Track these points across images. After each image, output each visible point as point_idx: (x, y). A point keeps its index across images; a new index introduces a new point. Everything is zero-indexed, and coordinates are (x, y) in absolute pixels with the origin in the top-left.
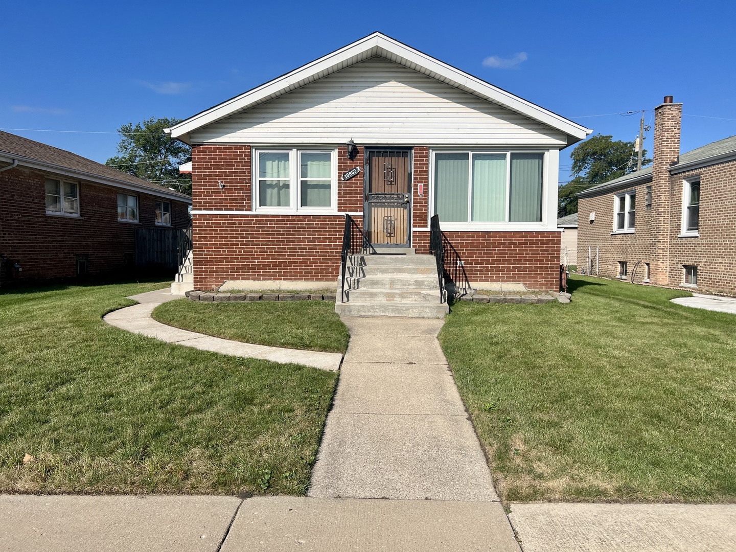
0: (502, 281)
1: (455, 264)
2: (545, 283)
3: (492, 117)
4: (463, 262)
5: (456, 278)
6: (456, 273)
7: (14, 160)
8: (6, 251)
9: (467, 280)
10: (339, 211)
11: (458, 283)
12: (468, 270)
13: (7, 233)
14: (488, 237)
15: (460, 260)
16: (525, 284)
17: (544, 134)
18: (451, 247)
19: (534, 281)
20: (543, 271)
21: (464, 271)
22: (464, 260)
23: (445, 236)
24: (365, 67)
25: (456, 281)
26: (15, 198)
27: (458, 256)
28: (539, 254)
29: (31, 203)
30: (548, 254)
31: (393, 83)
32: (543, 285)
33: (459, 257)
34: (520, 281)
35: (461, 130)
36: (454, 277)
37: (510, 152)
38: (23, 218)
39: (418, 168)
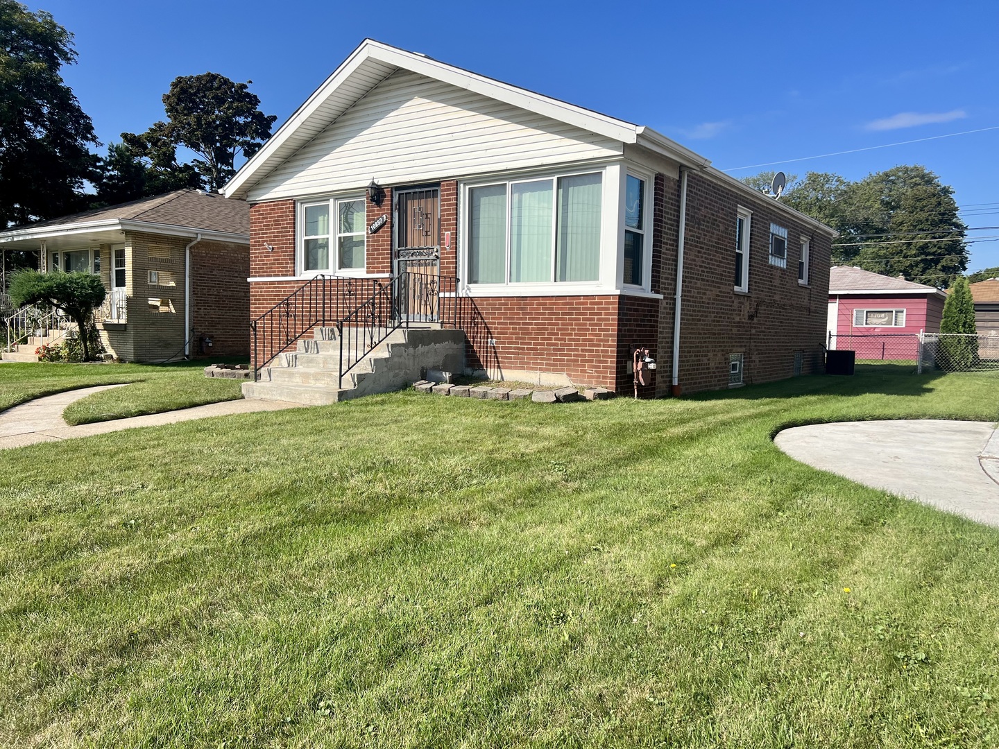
0: (541, 369)
1: (485, 343)
2: (596, 375)
3: (525, 127)
4: (494, 340)
5: (487, 363)
6: (487, 356)
7: (197, 234)
8: (201, 326)
9: (499, 367)
10: (368, 272)
11: (489, 370)
12: (500, 353)
13: (202, 308)
14: (524, 304)
15: (492, 338)
16: (569, 375)
17: (592, 143)
18: (482, 319)
19: (582, 371)
20: (594, 356)
21: (495, 353)
22: (496, 338)
23: (474, 304)
24: (390, 85)
25: (487, 367)
26: (215, 272)
27: (489, 332)
28: (588, 330)
29: (237, 277)
30: (600, 330)
31: (418, 100)
32: (593, 377)
33: (491, 334)
34: (563, 370)
35: (490, 153)
36: (485, 362)
37: (556, 176)
38: (225, 293)
39: (446, 210)
